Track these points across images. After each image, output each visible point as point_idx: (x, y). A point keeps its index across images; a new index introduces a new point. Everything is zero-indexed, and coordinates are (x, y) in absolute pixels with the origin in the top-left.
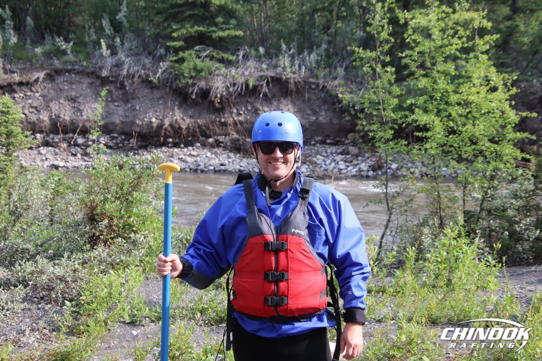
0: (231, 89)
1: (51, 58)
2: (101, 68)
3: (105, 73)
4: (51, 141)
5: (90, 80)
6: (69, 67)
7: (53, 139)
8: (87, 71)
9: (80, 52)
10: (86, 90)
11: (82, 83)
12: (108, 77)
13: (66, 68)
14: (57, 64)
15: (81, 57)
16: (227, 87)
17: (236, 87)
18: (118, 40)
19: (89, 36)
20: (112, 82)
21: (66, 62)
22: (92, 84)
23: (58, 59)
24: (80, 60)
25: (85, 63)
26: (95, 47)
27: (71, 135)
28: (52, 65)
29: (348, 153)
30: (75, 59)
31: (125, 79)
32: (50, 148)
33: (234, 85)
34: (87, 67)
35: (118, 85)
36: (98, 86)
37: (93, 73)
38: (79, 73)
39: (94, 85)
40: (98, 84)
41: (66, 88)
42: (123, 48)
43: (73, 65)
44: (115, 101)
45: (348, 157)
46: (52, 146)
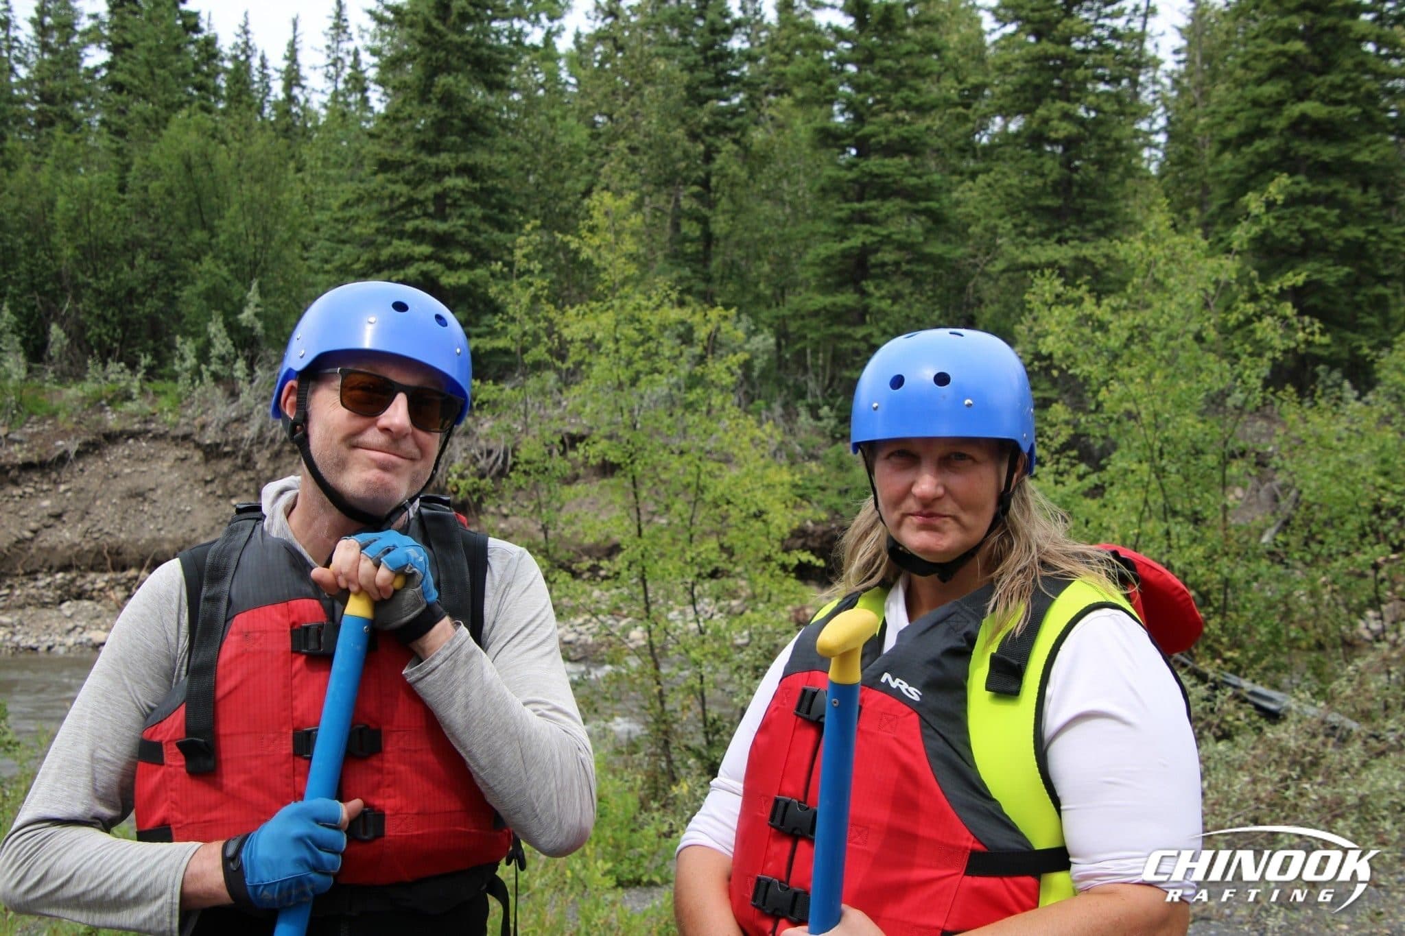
0: (482, 463)
1: (101, 409)
2: (203, 427)
3: (209, 437)
4: (88, 587)
5: (180, 453)
6: (137, 427)
7: (93, 583)
8: (174, 432)
9: (165, 393)
10: (170, 472)
11: (163, 459)
12: (218, 445)
13: (129, 428)
14: (111, 420)
15: (165, 403)
16: (475, 461)
17: (493, 457)
18: (240, 364)
19: (182, 359)
20: (226, 455)
21: (133, 415)
22: (183, 460)
23: (114, 411)
24: (161, 411)
25: (170, 417)
26: (193, 382)
27: (132, 573)
28: (98, 423)
29: (733, 595)
30: (150, 409)
31: (255, 449)
32: (86, 603)
33: (490, 453)
34: (176, 425)
35: (239, 461)
36: (197, 464)
37: (186, 437)
38: (156, 437)
39: (188, 463)
40: (196, 459)
41: (127, 470)
42: (252, 381)
43: (146, 422)
44: (232, 497)
45: (734, 603)
46: (91, 598)
